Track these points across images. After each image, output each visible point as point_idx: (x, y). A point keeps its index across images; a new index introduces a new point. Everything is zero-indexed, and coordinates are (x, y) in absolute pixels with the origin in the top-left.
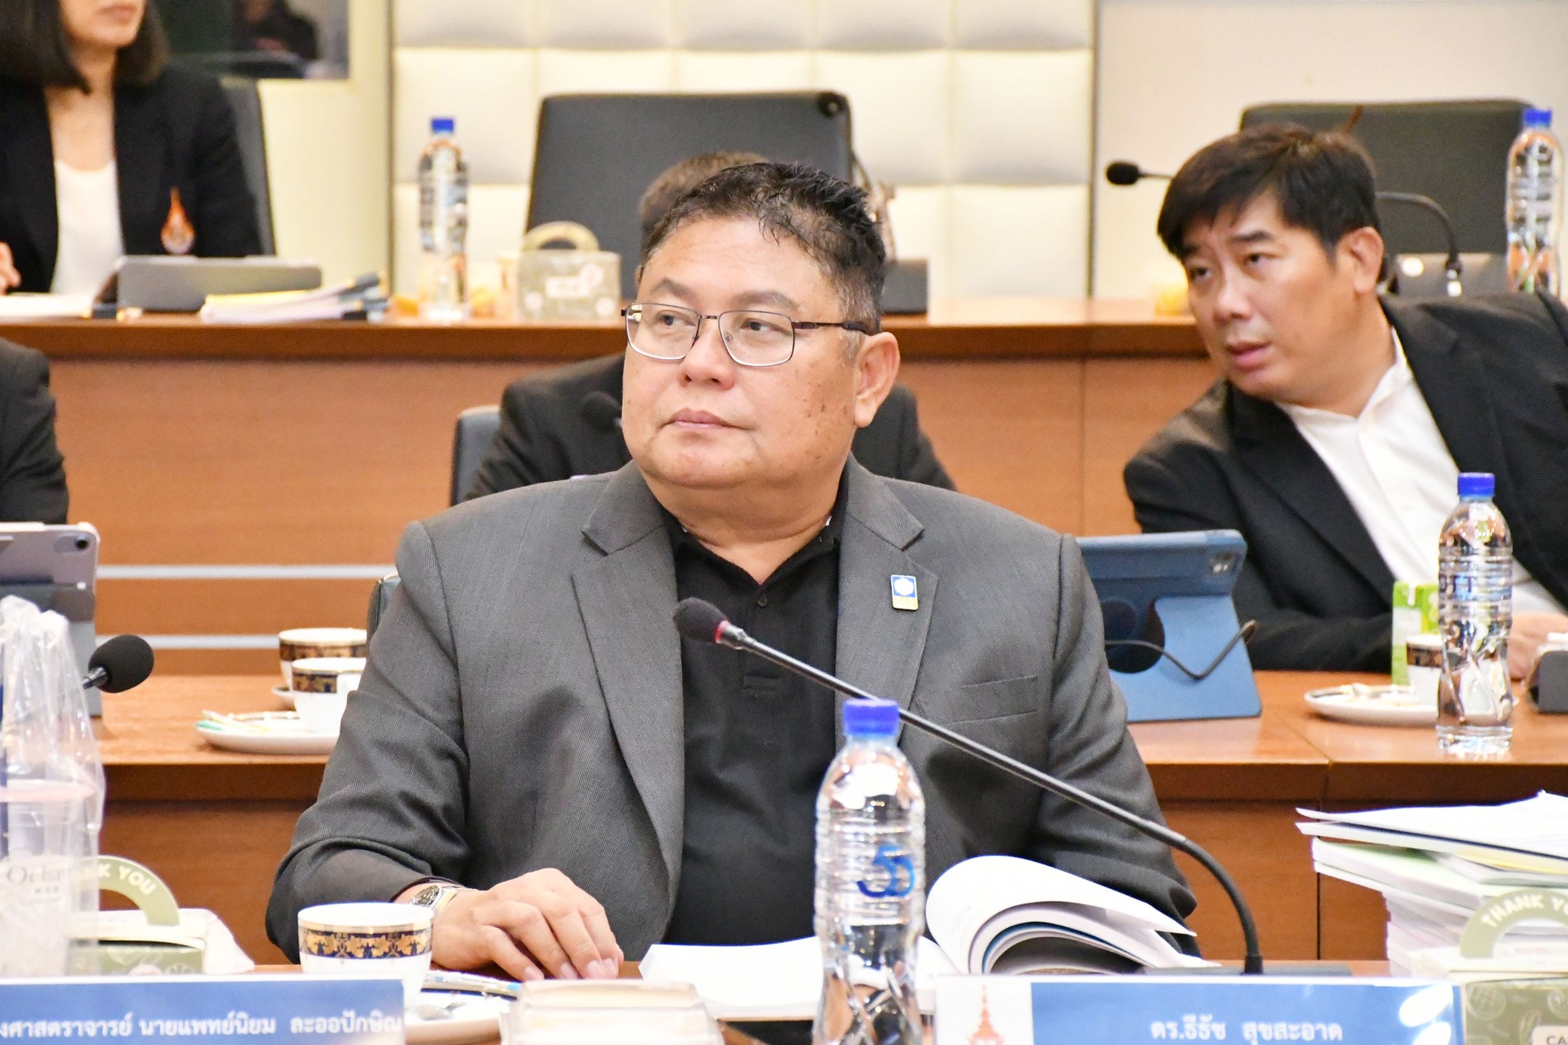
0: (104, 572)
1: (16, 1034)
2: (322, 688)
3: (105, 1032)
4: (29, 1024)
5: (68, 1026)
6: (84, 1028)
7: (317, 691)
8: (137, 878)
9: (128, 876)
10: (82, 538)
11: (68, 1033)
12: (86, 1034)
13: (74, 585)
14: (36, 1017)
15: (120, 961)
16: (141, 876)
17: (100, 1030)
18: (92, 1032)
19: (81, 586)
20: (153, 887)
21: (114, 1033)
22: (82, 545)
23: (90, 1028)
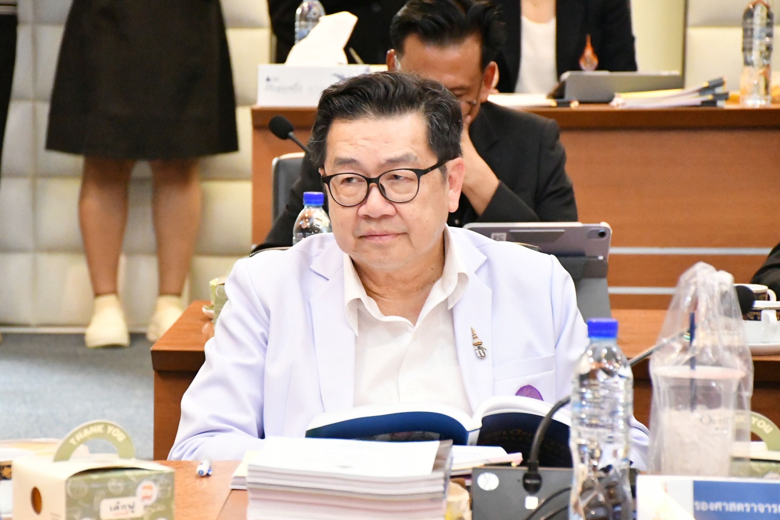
0: (613, 251)
1: (718, 509)
2: (753, 318)
3: (770, 510)
4: (725, 504)
5: (748, 507)
6: (758, 508)
7: (749, 319)
8: (761, 424)
9: (756, 422)
10: (602, 231)
11: (748, 510)
12: (758, 511)
13: (596, 257)
14: (728, 500)
15: (758, 470)
16: (764, 422)
17: (766, 509)
18: (762, 510)
19: (601, 258)
20: (771, 429)
21: (775, 511)
22: (602, 234)
23: (761, 508)
